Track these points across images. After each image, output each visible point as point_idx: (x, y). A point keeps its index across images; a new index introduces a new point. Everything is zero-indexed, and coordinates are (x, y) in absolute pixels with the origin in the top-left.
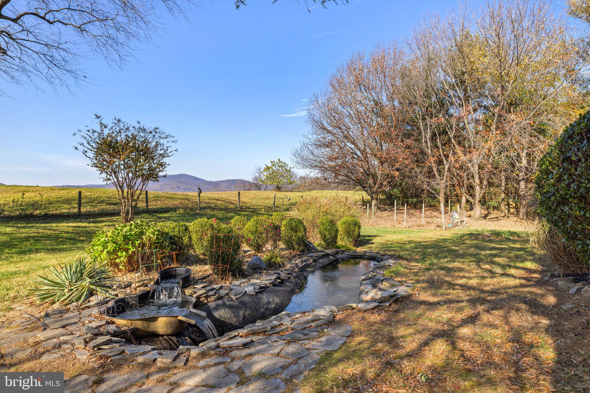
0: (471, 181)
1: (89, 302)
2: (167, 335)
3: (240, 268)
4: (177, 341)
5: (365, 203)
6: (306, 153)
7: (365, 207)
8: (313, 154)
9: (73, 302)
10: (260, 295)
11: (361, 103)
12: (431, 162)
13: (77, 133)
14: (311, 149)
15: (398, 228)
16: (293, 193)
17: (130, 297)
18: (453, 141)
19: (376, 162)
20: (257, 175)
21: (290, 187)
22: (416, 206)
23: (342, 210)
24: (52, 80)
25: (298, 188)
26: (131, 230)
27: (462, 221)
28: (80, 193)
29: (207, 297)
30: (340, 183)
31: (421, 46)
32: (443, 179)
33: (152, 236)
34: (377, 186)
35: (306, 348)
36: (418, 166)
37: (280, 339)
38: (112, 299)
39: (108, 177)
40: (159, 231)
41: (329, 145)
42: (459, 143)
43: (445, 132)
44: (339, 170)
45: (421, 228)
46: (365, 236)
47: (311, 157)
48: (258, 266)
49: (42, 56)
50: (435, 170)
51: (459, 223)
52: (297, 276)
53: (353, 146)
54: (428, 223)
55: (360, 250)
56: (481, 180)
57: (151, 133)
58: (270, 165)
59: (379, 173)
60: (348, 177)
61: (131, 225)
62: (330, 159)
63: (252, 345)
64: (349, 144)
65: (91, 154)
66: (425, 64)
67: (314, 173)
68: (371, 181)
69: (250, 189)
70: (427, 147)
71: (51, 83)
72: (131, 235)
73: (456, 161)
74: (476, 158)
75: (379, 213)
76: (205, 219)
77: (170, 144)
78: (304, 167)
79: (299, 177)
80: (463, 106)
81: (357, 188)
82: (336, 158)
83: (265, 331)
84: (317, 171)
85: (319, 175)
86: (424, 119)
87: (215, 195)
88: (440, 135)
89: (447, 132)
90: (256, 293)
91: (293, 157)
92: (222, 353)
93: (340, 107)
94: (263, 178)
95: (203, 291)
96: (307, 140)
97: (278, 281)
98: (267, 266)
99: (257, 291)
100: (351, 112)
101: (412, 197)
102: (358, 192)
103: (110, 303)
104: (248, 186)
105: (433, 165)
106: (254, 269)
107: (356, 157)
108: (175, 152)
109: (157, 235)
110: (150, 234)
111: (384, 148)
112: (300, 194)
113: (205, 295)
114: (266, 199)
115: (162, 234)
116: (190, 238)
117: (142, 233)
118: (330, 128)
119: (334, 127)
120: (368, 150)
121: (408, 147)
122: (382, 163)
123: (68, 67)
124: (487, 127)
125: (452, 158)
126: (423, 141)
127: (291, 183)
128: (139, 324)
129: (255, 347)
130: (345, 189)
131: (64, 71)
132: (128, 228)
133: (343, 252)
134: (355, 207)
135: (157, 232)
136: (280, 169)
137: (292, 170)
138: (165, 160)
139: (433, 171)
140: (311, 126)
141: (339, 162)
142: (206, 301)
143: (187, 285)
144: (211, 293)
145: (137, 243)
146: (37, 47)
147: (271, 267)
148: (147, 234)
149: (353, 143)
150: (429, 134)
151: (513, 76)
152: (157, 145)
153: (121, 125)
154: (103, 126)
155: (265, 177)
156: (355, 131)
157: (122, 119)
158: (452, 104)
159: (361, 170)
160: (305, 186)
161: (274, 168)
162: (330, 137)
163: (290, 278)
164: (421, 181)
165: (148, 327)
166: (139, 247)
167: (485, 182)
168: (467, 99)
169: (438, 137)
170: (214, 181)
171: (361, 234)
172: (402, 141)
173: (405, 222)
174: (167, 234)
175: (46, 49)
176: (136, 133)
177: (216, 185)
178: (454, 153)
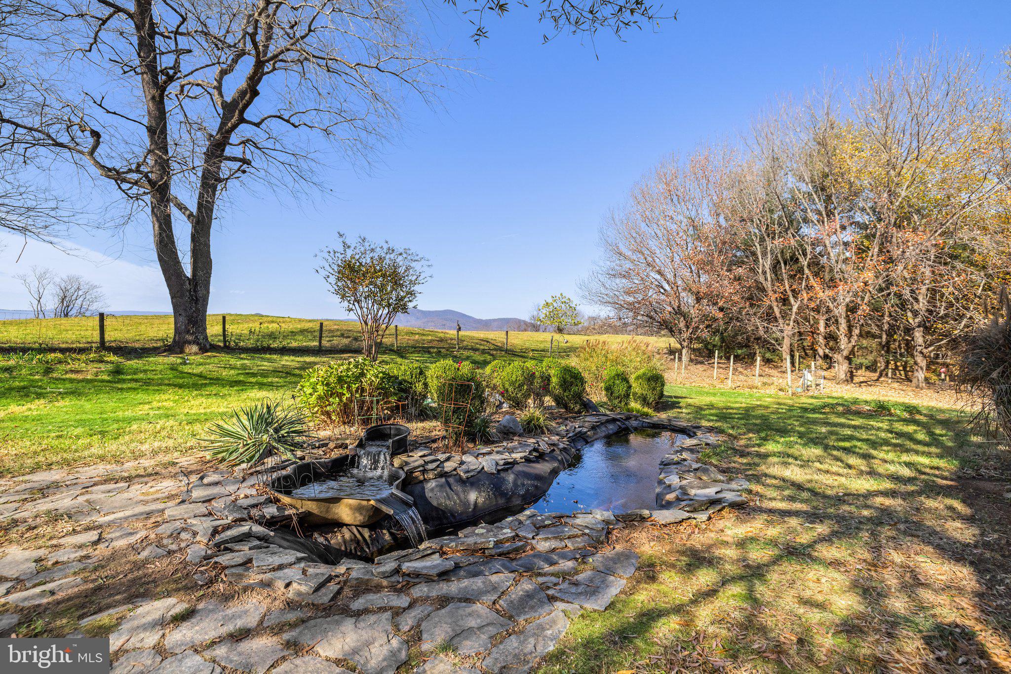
0: (833, 328)
1: (263, 463)
2: (356, 526)
3: (484, 430)
4: (370, 536)
5: (671, 352)
6: (595, 286)
7: (672, 357)
8: (605, 286)
9: (243, 462)
10: (503, 474)
11: (672, 218)
12: (771, 300)
13: (318, 254)
14: (602, 280)
15: (720, 388)
16: (578, 336)
17: (319, 463)
18: (806, 271)
19: (691, 300)
20: (535, 313)
21: (575, 328)
22: (748, 360)
23: (639, 359)
24: (299, 195)
25: (585, 331)
26: (348, 369)
27: (817, 385)
28: (321, 324)
29: (424, 471)
30: (638, 326)
31: (761, 141)
32: (788, 325)
33: (373, 378)
34: (690, 330)
35: (548, 596)
36: (751, 305)
37: (506, 568)
38: (295, 463)
39: (351, 306)
40: (384, 373)
41: (626, 275)
42: (816, 275)
43: (794, 260)
44: (639, 308)
45: (755, 390)
46: (671, 397)
47: (603, 290)
48: (511, 430)
49: (287, 166)
50: (776, 310)
51: (814, 386)
52: (564, 448)
53: (658, 277)
54: (765, 384)
55: (663, 416)
56: (850, 328)
57: (401, 254)
58: (550, 300)
59: (693, 312)
60: (651, 317)
61: (349, 363)
62: (628, 293)
63: (454, 575)
64: (653, 274)
65: (333, 279)
66: (768, 163)
67: (606, 312)
68: (682, 325)
69: (525, 330)
70: (766, 279)
71: (296, 198)
72: (348, 376)
73: (810, 299)
74: (843, 294)
75: (693, 367)
76: (449, 362)
77: (425, 269)
78: (592, 301)
79: (586, 317)
80: (823, 222)
81: (663, 332)
82: (635, 292)
83: (484, 549)
84: (609, 308)
85: (612, 314)
86: (762, 240)
87: (482, 334)
88: (785, 264)
89: (797, 259)
90: (499, 471)
91: (578, 290)
92: (399, 586)
93: (643, 225)
94: (542, 316)
95: (421, 462)
96: (598, 268)
97: (535, 454)
98: (524, 430)
99: (499, 468)
100: (658, 232)
101: (741, 347)
102: (664, 339)
103: (289, 469)
104: (524, 327)
105: (774, 304)
106: (505, 433)
107: (662, 291)
108: (428, 278)
109: (382, 379)
110: (372, 375)
111: (702, 280)
112: (586, 338)
113: (421, 468)
114: (542, 342)
115: (388, 377)
116: (426, 385)
117: (363, 374)
118: (629, 253)
119: (634, 251)
120: (680, 282)
121: (738, 279)
122: (698, 300)
123: (315, 179)
124: (861, 251)
125: (805, 295)
126: (760, 271)
127: (575, 324)
128: (312, 507)
129: (459, 579)
130: (645, 334)
131: (311, 184)
132: (345, 367)
133: (636, 418)
134: (658, 356)
135: (381, 375)
136: (563, 305)
137: (578, 308)
138: (416, 288)
139: (773, 312)
140: (603, 249)
141: (640, 297)
142: (421, 478)
143: (401, 451)
144: (431, 466)
145: (354, 387)
146: (283, 157)
147: (530, 431)
148: (368, 376)
149: (659, 272)
150: (769, 263)
151: (908, 176)
152: (407, 269)
153: (366, 244)
154: (346, 246)
155: (544, 316)
156: (661, 257)
157: (368, 238)
158: (806, 220)
159: (669, 309)
160: (594, 329)
161: (555, 305)
162: (628, 265)
163: (554, 450)
164: (756, 324)
165: (327, 511)
166: (357, 391)
167: (856, 331)
168: (830, 214)
169: (783, 265)
170: (484, 318)
171: (665, 393)
172: (729, 270)
173: (729, 381)
174: (396, 378)
175: (293, 158)
176: (383, 255)
177: (486, 325)
178: (809, 288)
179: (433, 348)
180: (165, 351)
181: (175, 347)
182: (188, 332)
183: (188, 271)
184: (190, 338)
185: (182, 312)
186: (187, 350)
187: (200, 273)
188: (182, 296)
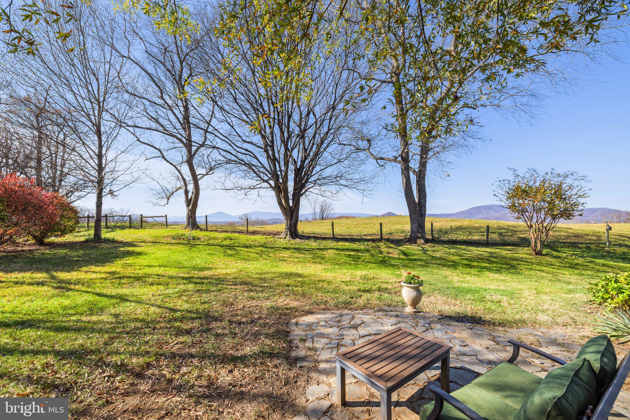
28: (488, 226)
179: (582, 243)
180: (407, 242)
181: (412, 240)
182: (418, 232)
183: (417, 200)
184: (419, 235)
185: (415, 222)
186: (418, 242)
187: (422, 201)
188: (415, 214)
